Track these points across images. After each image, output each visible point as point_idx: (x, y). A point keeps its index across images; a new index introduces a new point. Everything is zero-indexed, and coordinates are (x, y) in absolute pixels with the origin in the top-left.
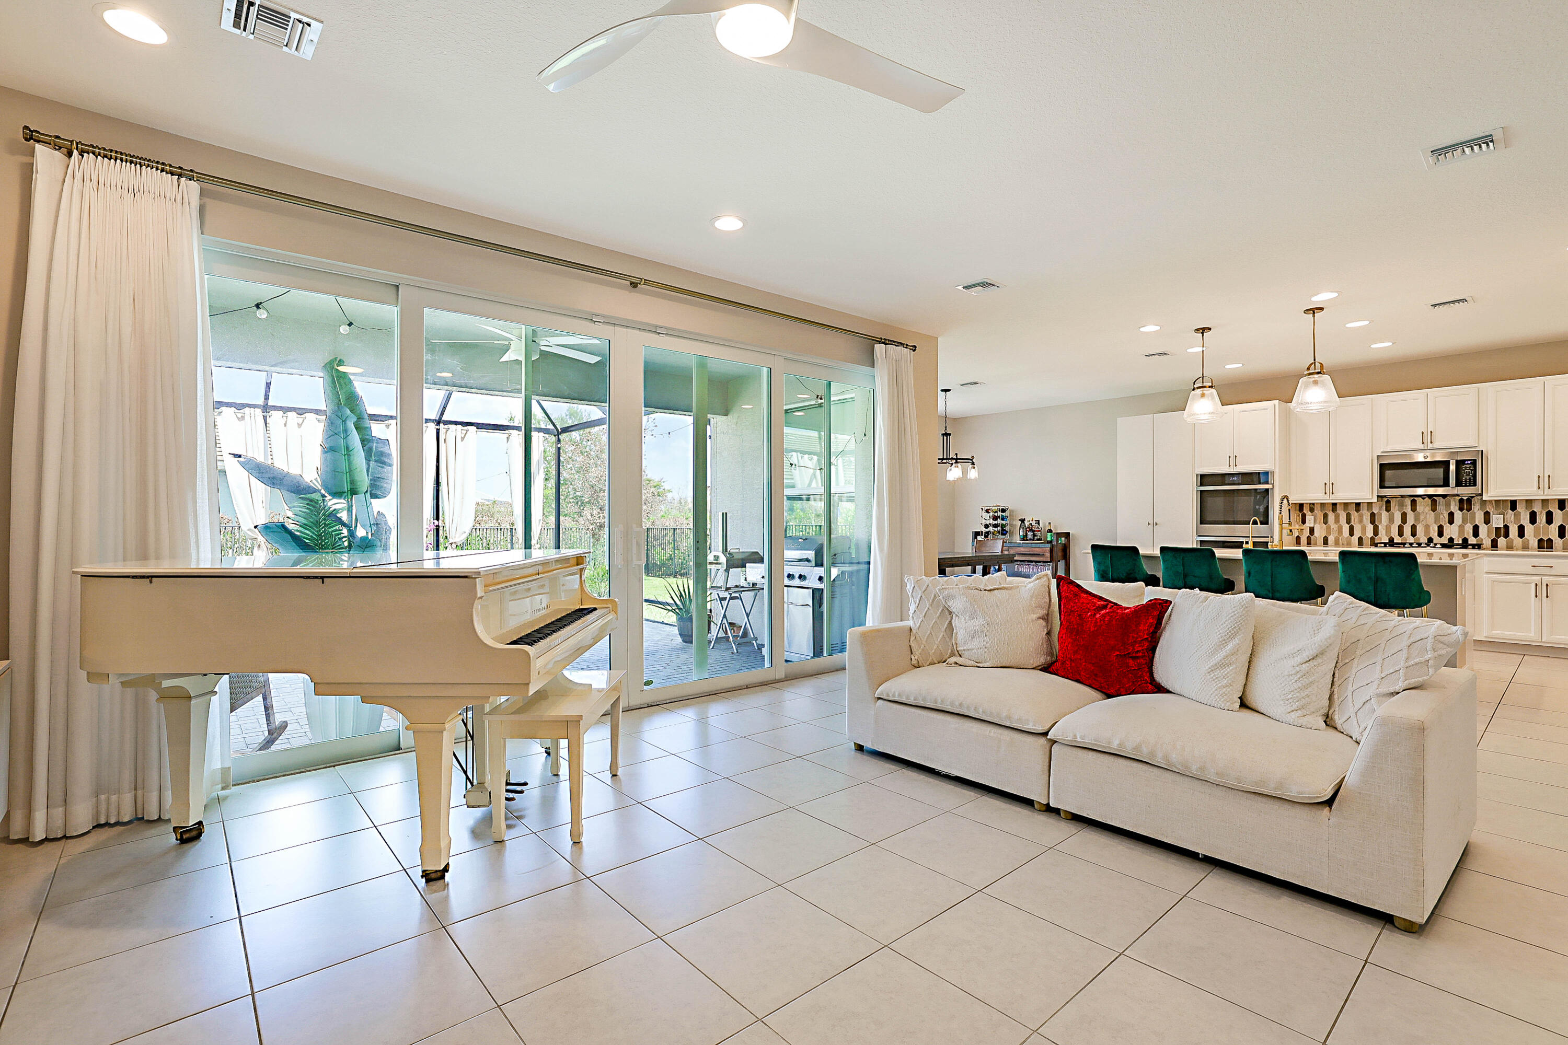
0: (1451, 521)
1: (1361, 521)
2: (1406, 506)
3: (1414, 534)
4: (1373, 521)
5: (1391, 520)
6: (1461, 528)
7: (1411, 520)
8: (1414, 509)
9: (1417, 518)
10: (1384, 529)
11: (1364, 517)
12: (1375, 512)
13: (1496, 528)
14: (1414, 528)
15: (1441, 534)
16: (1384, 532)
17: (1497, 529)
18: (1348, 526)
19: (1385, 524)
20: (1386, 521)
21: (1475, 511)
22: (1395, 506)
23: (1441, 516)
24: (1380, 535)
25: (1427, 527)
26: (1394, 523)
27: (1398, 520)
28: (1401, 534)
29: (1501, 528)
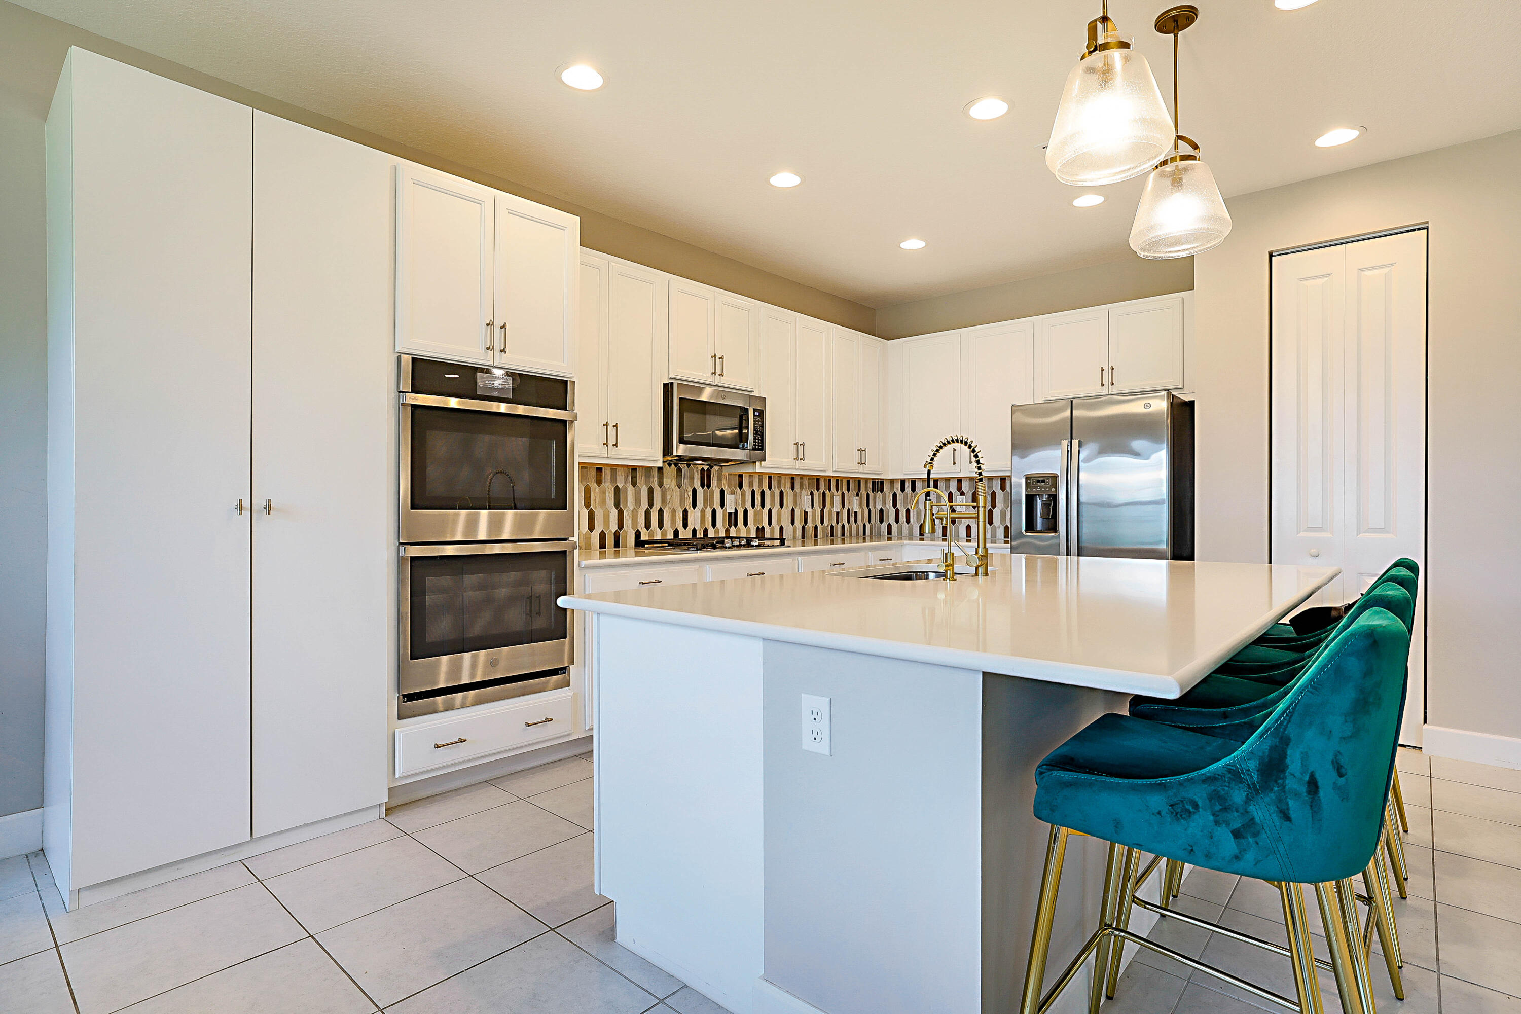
0: (694, 505)
1: (603, 502)
2: (653, 477)
3: (661, 525)
4: (617, 505)
5: (638, 502)
6: (703, 512)
7: (657, 505)
8: (661, 485)
9: (664, 501)
10: (630, 517)
11: (607, 495)
12: (620, 487)
13: (729, 512)
14: (661, 512)
15: (685, 525)
16: (630, 522)
17: (730, 514)
18: (587, 511)
19: (631, 509)
20: (631, 502)
21: (714, 488)
22: (642, 477)
23: (686, 496)
24: (625, 528)
25: (673, 511)
26: (640, 506)
27: (645, 505)
28: (648, 526)
29: (732, 512)
